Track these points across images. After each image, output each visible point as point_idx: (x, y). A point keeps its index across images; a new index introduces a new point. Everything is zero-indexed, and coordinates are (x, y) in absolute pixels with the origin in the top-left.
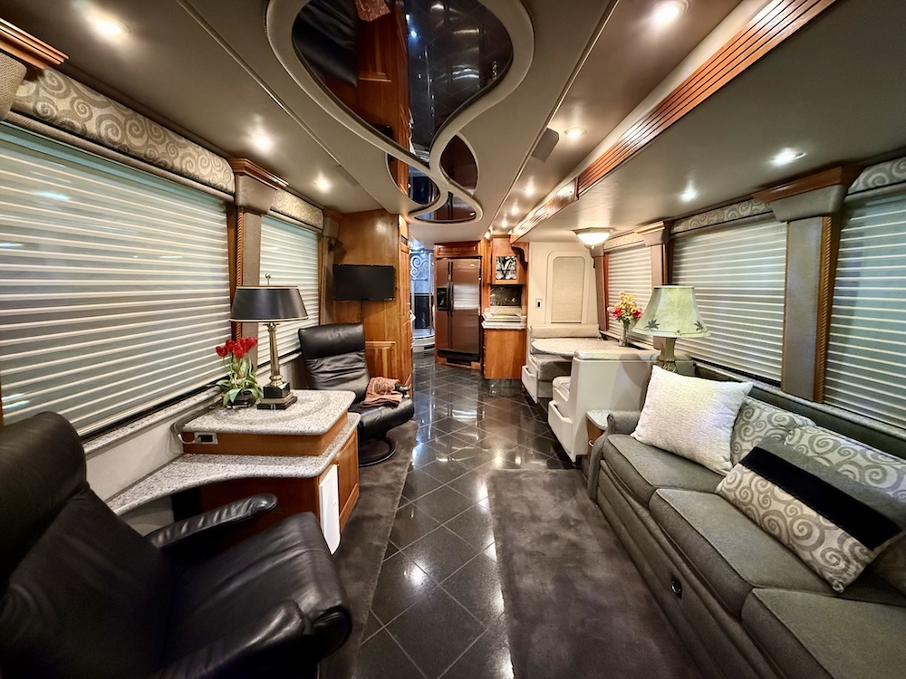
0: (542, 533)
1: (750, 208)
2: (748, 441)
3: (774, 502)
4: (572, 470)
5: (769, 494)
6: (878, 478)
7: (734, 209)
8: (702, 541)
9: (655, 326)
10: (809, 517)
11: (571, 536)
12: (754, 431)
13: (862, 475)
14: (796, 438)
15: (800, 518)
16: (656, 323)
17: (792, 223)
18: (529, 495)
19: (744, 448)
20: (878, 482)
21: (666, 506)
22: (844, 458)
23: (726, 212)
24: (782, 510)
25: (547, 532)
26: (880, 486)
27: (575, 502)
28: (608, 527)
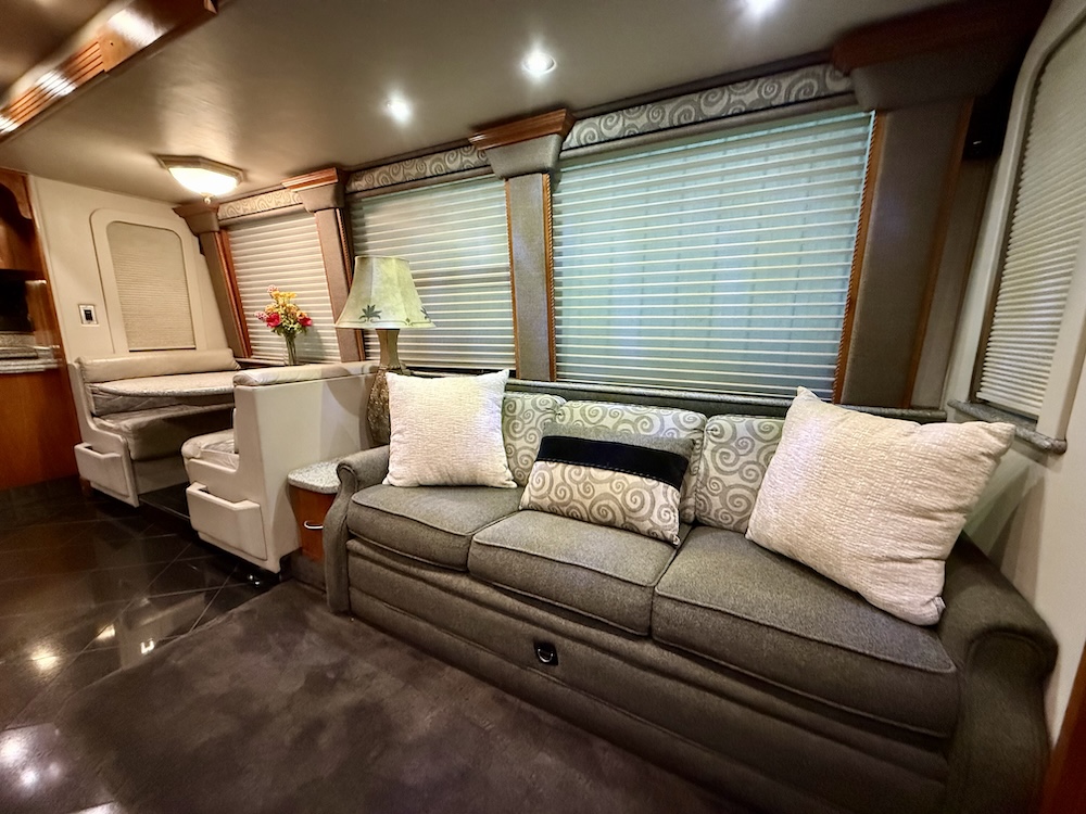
0: (287, 739)
1: (459, 161)
2: (521, 438)
3: (597, 486)
4: (277, 588)
5: (588, 479)
6: (648, 427)
7: (440, 160)
8: (573, 571)
9: (376, 315)
10: (635, 484)
11: (345, 698)
12: (524, 424)
13: (636, 429)
14: (568, 417)
15: (629, 489)
16: (376, 310)
17: (510, 180)
18: (215, 685)
19: (517, 448)
20: (648, 430)
21: (501, 552)
22: (616, 420)
23: (428, 162)
24: (609, 490)
25: (297, 730)
26: (651, 433)
27: (314, 637)
28: (389, 639)
